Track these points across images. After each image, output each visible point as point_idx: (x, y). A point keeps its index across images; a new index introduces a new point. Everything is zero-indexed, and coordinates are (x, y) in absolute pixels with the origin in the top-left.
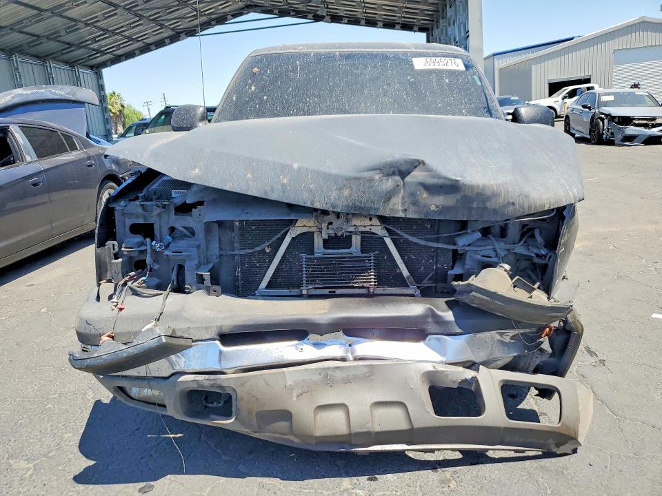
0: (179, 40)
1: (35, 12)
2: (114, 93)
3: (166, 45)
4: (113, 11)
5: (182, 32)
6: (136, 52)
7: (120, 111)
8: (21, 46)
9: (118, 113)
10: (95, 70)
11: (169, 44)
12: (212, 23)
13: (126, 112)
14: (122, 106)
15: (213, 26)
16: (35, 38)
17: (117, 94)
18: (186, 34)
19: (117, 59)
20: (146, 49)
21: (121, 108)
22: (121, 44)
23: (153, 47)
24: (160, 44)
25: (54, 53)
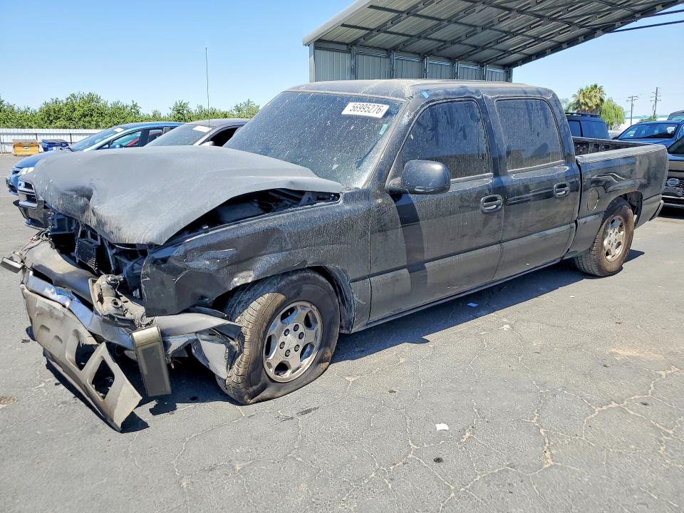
0: (594, 37)
1: (435, 22)
2: (596, 86)
3: (580, 43)
4: (508, 14)
5: (598, 29)
6: (547, 51)
7: (597, 105)
8: (432, 50)
9: (594, 107)
10: (507, 69)
11: (583, 42)
12: (637, 15)
13: (604, 106)
14: (602, 100)
15: (636, 19)
16: (443, 43)
17: (599, 86)
18: (603, 30)
19: (527, 59)
20: (557, 47)
21: (599, 101)
22: (528, 44)
23: (564, 46)
24: (572, 42)
25: (462, 55)
